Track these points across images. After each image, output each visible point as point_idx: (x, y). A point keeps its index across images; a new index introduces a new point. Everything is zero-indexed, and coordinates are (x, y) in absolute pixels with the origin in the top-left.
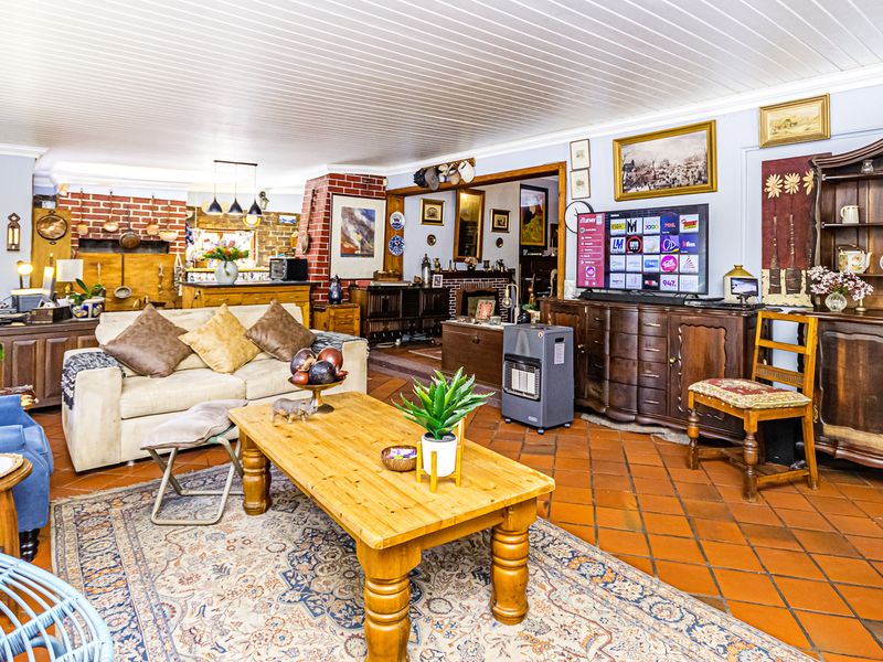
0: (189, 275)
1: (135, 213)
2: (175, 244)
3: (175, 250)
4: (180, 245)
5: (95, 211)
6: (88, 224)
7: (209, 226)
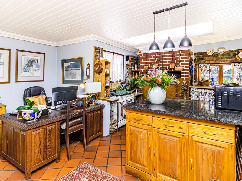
0: (192, 89)
1: (165, 59)
2: (184, 73)
3: (183, 76)
4: (186, 73)
5: (151, 60)
6: (148, 66)
7: (212, 62)
